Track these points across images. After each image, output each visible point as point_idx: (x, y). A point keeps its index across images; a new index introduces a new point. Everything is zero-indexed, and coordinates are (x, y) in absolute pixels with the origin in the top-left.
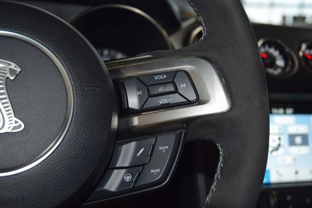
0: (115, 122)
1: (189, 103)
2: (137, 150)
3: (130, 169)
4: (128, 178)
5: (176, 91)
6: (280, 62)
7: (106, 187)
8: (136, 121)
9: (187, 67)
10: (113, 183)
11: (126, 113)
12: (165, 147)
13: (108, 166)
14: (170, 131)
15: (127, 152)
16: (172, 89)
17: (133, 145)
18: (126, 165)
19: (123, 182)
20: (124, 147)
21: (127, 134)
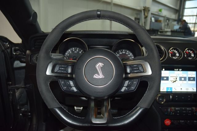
0: (124, 76)
1: (141, 72)
2: (129, 82)
3: (127, 87)
4: (126, 89)
5: (139, 69)
6: (178, 55)
7: (122, 90)
8: (129, 75)
9: (142, 63)
10: (123, 90)
11: (127, 74)
12: (135, 82)
13: (122, 86)
14: (137, 78)
15: (127, 83)
16: (138, 69)
17: (128, 81)
18: (126, 86)
19: (125, 89)
20: (126, 82)
21: (127, 78)
